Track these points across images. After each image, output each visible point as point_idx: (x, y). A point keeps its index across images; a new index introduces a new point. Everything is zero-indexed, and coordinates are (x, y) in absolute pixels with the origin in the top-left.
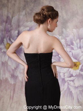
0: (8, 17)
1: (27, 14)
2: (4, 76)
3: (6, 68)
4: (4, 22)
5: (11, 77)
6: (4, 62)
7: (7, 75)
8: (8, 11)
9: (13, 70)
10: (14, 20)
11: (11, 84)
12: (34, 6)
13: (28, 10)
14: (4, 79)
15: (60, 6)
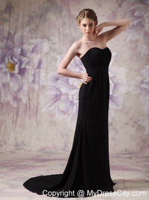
0: (9, 33)
1: (32, 31)
2: (5, 99)
3: (7, 90)
4: (5, 38)
5: (14, 100)
6: (5, 83)
7: (9, 98)
8: (10, 27)
9: (15, 92)
10: (17, 37)
11: (14, 107)
12: (39, 22)
13: (33, 26)
14: (6, 101)
15: (68, 23)
